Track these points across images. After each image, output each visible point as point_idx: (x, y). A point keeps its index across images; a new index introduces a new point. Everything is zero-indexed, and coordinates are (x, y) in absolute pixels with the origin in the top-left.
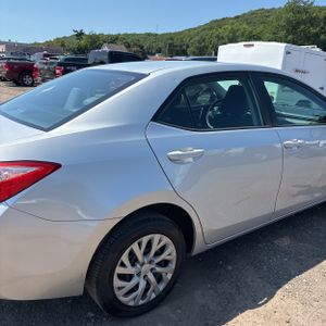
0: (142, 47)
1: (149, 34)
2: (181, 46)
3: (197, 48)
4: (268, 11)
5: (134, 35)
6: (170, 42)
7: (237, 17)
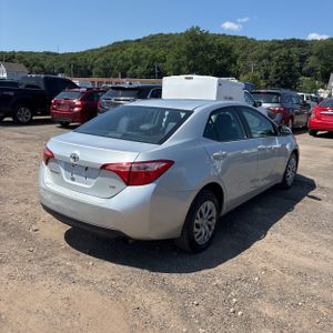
0: (43, 67)
1: (48, 53)
2: (86, 67)
3: (103, 69)
4: (167, 36)
5: (31, 53)
6: (73, 62)
7: (139, 40)
